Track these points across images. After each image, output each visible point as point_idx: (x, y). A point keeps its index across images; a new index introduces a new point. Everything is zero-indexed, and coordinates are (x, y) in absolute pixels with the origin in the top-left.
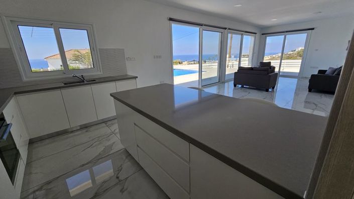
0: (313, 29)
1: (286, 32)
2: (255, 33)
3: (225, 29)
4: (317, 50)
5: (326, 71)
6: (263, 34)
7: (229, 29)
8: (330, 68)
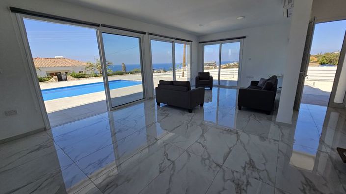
0: (245, 37)
1: (222, 40)
2: (191, 41)
3: (145, 33)
4: (250, 59)
5: (258, 82)
6: (200, 43)
7: (149, 34)
8: (261, 79)
